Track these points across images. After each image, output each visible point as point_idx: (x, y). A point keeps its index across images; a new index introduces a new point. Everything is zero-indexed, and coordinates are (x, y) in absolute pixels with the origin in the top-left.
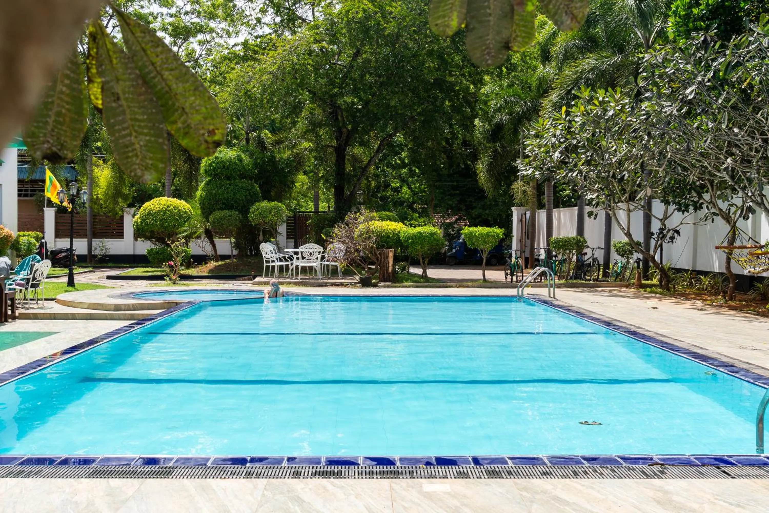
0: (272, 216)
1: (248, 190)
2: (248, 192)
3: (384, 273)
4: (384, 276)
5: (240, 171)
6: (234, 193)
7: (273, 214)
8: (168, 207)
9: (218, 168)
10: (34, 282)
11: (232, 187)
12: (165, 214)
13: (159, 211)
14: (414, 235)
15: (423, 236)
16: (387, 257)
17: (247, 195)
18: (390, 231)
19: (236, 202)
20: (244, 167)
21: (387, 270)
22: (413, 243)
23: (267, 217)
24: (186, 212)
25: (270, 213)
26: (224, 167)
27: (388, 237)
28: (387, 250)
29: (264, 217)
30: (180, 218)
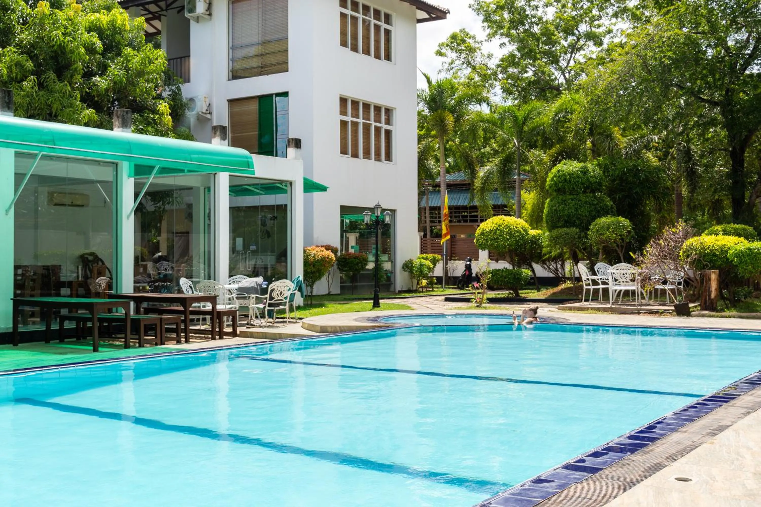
0: (610, 232)
1: (593, 204)
2: (593, 207)
3: (705, 300)
4: (705, 303)
5: (583, 184)
6: (576, 208)
7: (611, 230)
8: (499, 226)
9: (560, 182)
10: (272, 302)
11: (574, 202)
12: (495, 233)
13: (491, 231)
14: (742, 252)
15: (753, 253)
16: (710, 280)
17: (592, 211)
18: (717, 247)
19: (578, 218)
20: (588, 179)
21: (710, 296)
22: (741, 262)
23: (604, 234)
24: (519, 232)
25: (608, 229)
26: (565, 180)
27: (715, 255)
28: (709, 271)
29: (601, 234)
30: (511, 238)
